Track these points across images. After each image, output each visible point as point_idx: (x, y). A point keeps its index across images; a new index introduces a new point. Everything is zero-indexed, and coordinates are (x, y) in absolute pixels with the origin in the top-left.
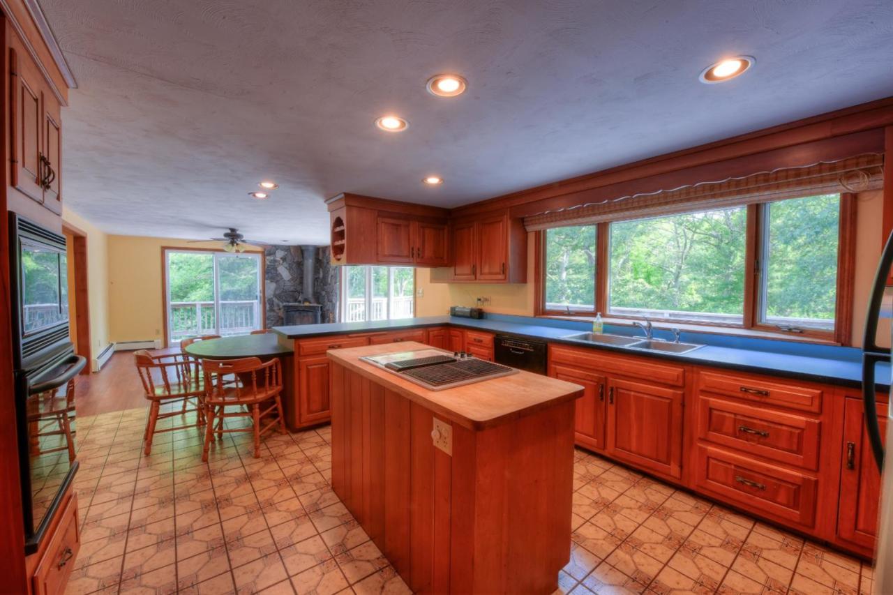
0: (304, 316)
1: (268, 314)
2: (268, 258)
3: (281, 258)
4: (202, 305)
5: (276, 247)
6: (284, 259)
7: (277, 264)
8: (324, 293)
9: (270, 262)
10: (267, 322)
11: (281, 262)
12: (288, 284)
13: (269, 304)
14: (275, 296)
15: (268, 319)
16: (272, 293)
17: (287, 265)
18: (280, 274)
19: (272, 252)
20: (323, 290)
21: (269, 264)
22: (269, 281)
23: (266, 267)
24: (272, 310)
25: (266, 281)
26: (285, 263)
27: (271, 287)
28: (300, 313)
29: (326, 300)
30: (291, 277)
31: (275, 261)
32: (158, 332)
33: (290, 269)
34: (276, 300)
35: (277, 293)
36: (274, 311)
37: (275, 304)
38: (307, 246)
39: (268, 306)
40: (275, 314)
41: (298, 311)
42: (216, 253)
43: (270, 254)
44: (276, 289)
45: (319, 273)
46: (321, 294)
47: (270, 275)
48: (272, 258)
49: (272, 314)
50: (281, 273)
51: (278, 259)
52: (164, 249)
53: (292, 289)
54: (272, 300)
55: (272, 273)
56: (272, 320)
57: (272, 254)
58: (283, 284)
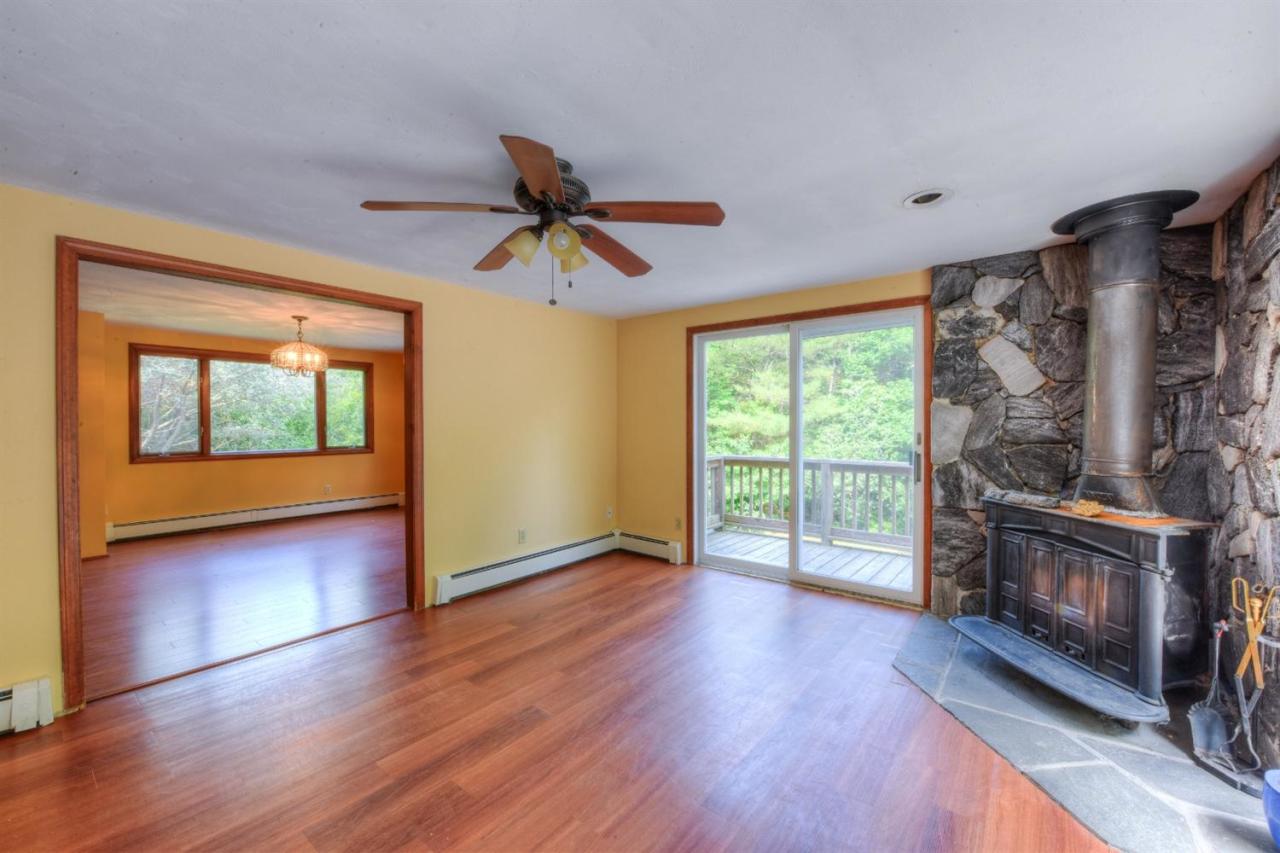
1: (942, 522)
2: (943, 315)
3: (999, 308)
5: (977, 269)
6: (1009, 310)
7: (977, 333)
8: (1230, 456)
9: (953, 330)
10: (936, 550)
11: (1000, 322)
12: (1030, 409)
13: (944, 485)
14: (968, 455)
15: (941, 542)
16: (959, 447)
17: (1024, 335)
18: (988, 370)
19: (958, 291)
20: (1229, 438)
21: (948, 336)
22: (946, 401)
23: (937, 346)
24: (953, 508)
25: (935, 402)
26: (1014, 326)
27: (956, 422)
28: (1053, 548)
29: (1243, 498)
30: (1040, 380)
31: (972, 323)
33: (1038, 345)
34: (970, 475)
35: (979, 443)
36: (962, 514)
37: (965, 486)
39: (938, 493)
40: (966, 526)
41: (1044, 533)
43: (950, 301)
44: (972, 432)
45: (1211, 351)
46: (1217, 462)
47: (950, 376)
48: (961, 313)
49: (952, 523)
50: (994, 365)
51: (987, 313)
52: (692, 331)
53: (1047, 429)
54: (958, 471)
55: (959, 368)
56: (954, 548)
57: (961, 296)
58: (1002, 410)
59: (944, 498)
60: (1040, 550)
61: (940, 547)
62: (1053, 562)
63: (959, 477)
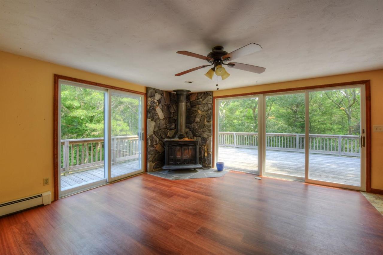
0: (185, 150)
1: (150, 149)
2: (149, 99)
3: (158, 101)
4: (70, 142)
5: (156, 91)
7: (155, 105)
9: (151, 103)
11: (158, 103)
12: (162, 122)
13: (150, 140)
14: (154, 132)
15: (150, 154)
16: (152, 131)
17: (161, 107)
19: (152, 94)
21: (149, 104)
22: (150, 120)
23: (148, 107)
24: (151, 146)
25: (148, 120)
26: (160, 105)
27: (152, 125)
28: (181, 147)
30: (164, 117)
31: (154, 103)
32: (46, 182)
33: (163, 110)
34: (155, 137)
35: (156, 130)
38: (182, 91)
40: (154, 149)
42: (110, 90)
43: (150, 96)
44: (155, 127)
47: (151, 114)
48: (152, 100)
49: (152, 149)
50: (158, 113)
51: (156, 101)
52: (57, 78)
54: (153, 136)
55: (153, 112)
56: (152, 155)
57: (153, 96)
58: (159, 122)
59: (150, 143)
60: (178, 148)
61: (150, 155)
62: (181, 150)
63: (153, 137)
